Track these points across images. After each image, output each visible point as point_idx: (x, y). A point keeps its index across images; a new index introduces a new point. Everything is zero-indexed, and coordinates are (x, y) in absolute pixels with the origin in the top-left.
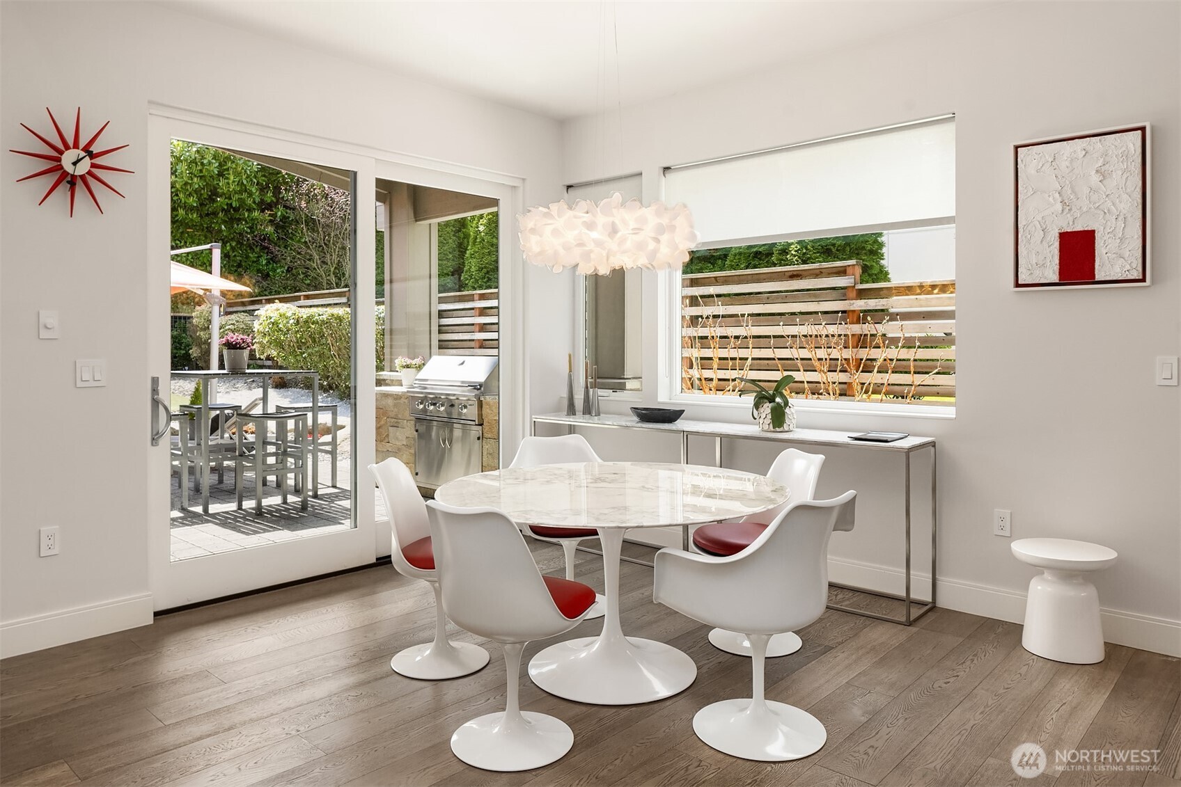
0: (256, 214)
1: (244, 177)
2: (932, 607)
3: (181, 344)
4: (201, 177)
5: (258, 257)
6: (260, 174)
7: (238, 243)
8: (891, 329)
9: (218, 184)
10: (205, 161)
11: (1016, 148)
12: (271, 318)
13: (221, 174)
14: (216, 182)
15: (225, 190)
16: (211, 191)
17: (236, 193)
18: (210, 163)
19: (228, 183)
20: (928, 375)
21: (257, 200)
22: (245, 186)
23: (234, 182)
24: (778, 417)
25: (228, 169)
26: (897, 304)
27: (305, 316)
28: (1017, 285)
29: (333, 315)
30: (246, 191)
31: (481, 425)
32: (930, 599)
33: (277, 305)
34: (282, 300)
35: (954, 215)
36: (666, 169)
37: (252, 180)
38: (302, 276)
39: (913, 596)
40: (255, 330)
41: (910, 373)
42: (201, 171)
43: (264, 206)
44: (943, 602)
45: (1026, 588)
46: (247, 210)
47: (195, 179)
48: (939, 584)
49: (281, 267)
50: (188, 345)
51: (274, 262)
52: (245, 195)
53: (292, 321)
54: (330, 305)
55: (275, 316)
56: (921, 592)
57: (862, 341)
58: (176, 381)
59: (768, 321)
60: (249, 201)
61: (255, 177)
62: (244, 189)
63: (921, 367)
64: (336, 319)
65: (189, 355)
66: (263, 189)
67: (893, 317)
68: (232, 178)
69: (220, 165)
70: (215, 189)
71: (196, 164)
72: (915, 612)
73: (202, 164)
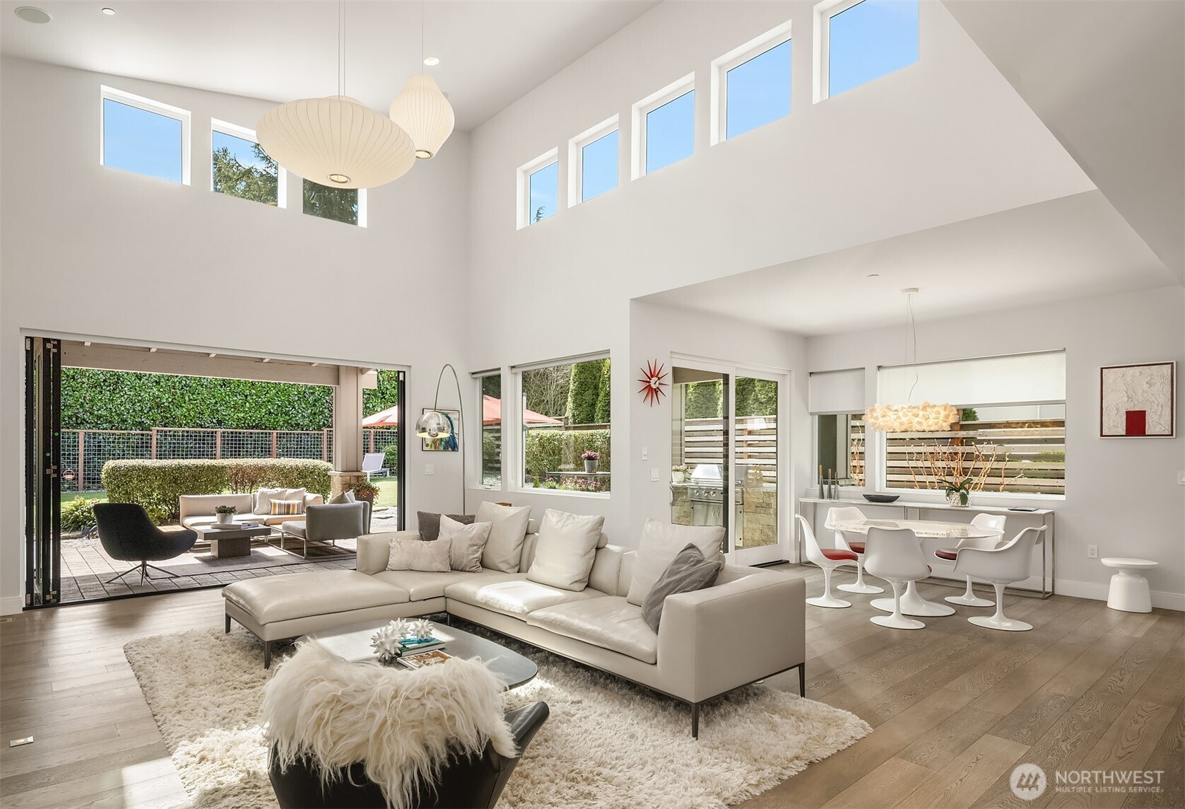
2: (1053, 594)
8: (985, 449)
11: (1102, 369)
20: (1013, 479)
24: (964, 499)
26: (979, 434)
28: (1102, 435)
31: (742, 504)
32: (1051, 590)
35: (1064, 399)
36: (879, 367)
39: (1046, 590)
41: (1001, 477)
44: (1057, 592)
45: (1109, 583)
48: (1056, 583)
56: (1048, 589)
57: (969, 457)
59: (896, 443)
63: (1009, 473)
67: (981, 442)
72: (1046, 596)
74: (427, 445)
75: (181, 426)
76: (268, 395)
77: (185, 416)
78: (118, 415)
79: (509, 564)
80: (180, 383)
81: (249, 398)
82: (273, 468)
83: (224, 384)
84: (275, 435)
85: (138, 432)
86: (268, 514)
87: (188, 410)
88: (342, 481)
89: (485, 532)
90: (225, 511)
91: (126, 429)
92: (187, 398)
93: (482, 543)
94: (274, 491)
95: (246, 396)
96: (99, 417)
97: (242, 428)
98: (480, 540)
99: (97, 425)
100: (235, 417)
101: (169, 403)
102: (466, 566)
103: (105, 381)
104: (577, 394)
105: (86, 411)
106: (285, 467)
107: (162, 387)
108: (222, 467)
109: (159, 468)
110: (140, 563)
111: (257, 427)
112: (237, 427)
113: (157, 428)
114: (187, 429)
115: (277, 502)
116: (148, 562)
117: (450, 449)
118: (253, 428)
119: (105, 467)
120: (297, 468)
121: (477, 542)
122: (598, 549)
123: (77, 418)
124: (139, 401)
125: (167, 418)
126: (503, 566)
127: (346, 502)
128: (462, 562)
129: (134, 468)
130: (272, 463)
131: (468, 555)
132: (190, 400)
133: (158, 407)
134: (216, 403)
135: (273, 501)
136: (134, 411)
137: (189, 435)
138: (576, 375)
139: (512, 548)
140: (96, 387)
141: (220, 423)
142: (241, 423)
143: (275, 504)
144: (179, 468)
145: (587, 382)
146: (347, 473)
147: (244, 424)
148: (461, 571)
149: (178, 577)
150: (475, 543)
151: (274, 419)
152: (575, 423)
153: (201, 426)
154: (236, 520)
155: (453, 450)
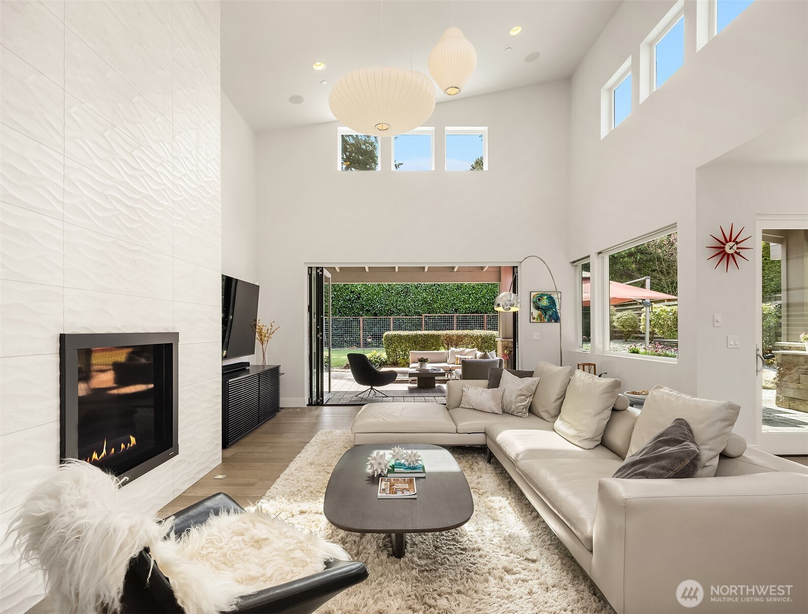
74: (534, 318)
75: (436, 313)
76: (482, 293)
77: (439, 308)
78: (408, 308)
79: (549, 414)
80: (436, 289)
81: (471, 296)
82: (467, 336)
83: (459, 287)
84: (486, 317)
85: (417, 317)
86: (453, 364)
87: (440, 304)
88: (503, 345)
89: (533, 385)
90: (423, 361)
91: (411, 316)
92: (439, 298)
93: (530, 394)
94: (458, 350)
95: (470, 294)
96: (400, 310)
97: (468, 313)
98: (528, 392)
99: (399, 314)
100: (464, 307)
101: (431, 301)
102: (513, 411)
103: (402, 291)
105: (394, 307)
106: (473, 335)
107: (427, 292)
108: (438, 335)
109: (407, 336)
110: (370, 387)
111: (476, 312)
112: (465, 313)
113: (426, 315)
114: (439, 314)
115: (459, 356)
116: (374, 387)
117: (553, 321)
118: (474, 313)
119: (384, 335)
120: (481, 336)
121: (525, 392)
122: (614, 410)
123: (391, 311)
124: (417, 301)
125: (430, 309)
126: (544, 415)
127: (488, 358)
128: (511, 408)
129: (395, 336)
130: (466, 333)
131: (516, 402)
132: (441, 298)
133: (426, 303)
134: (454, 299)
135: (457, 356)
136: (415, 306)
137: (441, 318)
139: (553, 401)
140: (398, 295)
141: (456, 310)
142: (467, 311)
143: (458, 358)
144: (416, 336)
146: (505, 340)
147: (469, 311)
148: (512, 414)
149: (387, 397)
150: (523, 393)
151: (486, 307)
153: (447, 313)
154: (429, 366)
155: (556, 322)
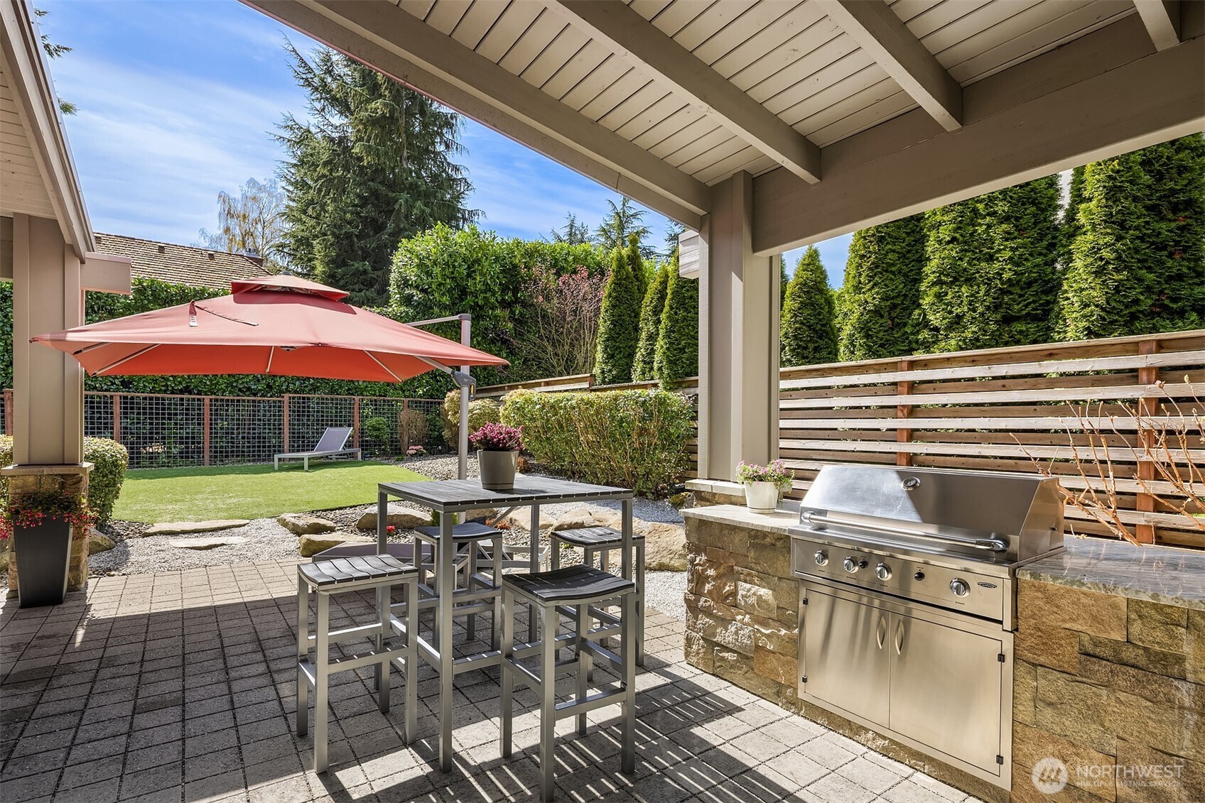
0: (498, 312)
1: (488, 278)
3: (435, 426)
4: (453, 278)
5: (499, 351)
6: (501, 276)
7: (483, 338)
9: (467, 285)
10: (456, 264)
12: (517, 403)
13: (469, 275)
14: (465, 283)
15: (473, 289)
16: (461, 291)
17: (482, 292)
18: (460, 265)
19: (475, 283)
21: (499, 298)
22: (489, 285)
23: (480, 282)
25: (474, 271)
27: (552, 401)
29: (582, 400)
30: (490, 291)
33: (521, 391)
34: (525, 386)
37: (494, 281)
38: (535, 367)
40: (501, 414)
42: (453, 273)
43: (505, 304)
46: (490, 308)
47: (448, 281)
49: (518, 359)
50: (441, 428)
51: (512, 354)
52: (489, 294)
53: (538, 407)
54: (576, 390)
55: (520, 400)
58: (428, 462)
60: (493, 300)
61: (498, 278)
62: (488, 289)
64: (586, 404)
65: (442, 436)
66: (504, 289)
68: (478, 278)
69: (469, 267)
70: (465, 288)
71: (449, 266)
73: (454, 266)
84: (207, 402)
104: (607, 340)
118: (181, 392)
138: (607, 311)
145: (624, 321)
152: (604, 382)
